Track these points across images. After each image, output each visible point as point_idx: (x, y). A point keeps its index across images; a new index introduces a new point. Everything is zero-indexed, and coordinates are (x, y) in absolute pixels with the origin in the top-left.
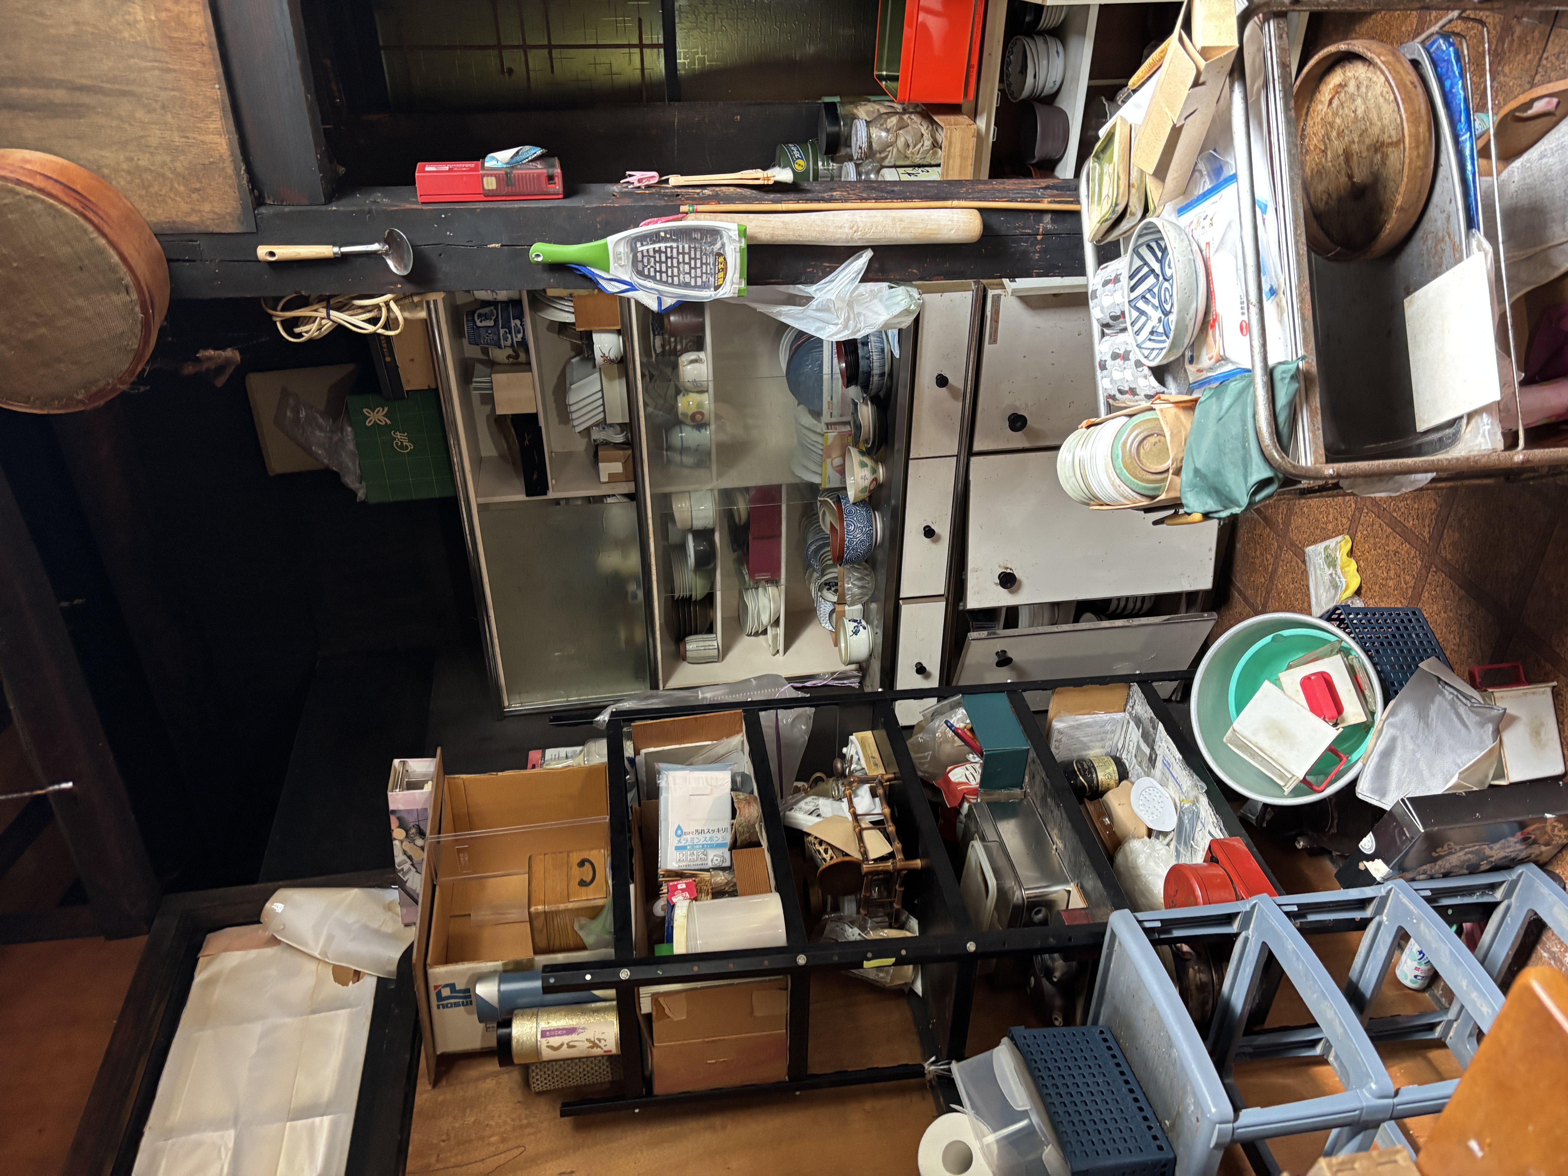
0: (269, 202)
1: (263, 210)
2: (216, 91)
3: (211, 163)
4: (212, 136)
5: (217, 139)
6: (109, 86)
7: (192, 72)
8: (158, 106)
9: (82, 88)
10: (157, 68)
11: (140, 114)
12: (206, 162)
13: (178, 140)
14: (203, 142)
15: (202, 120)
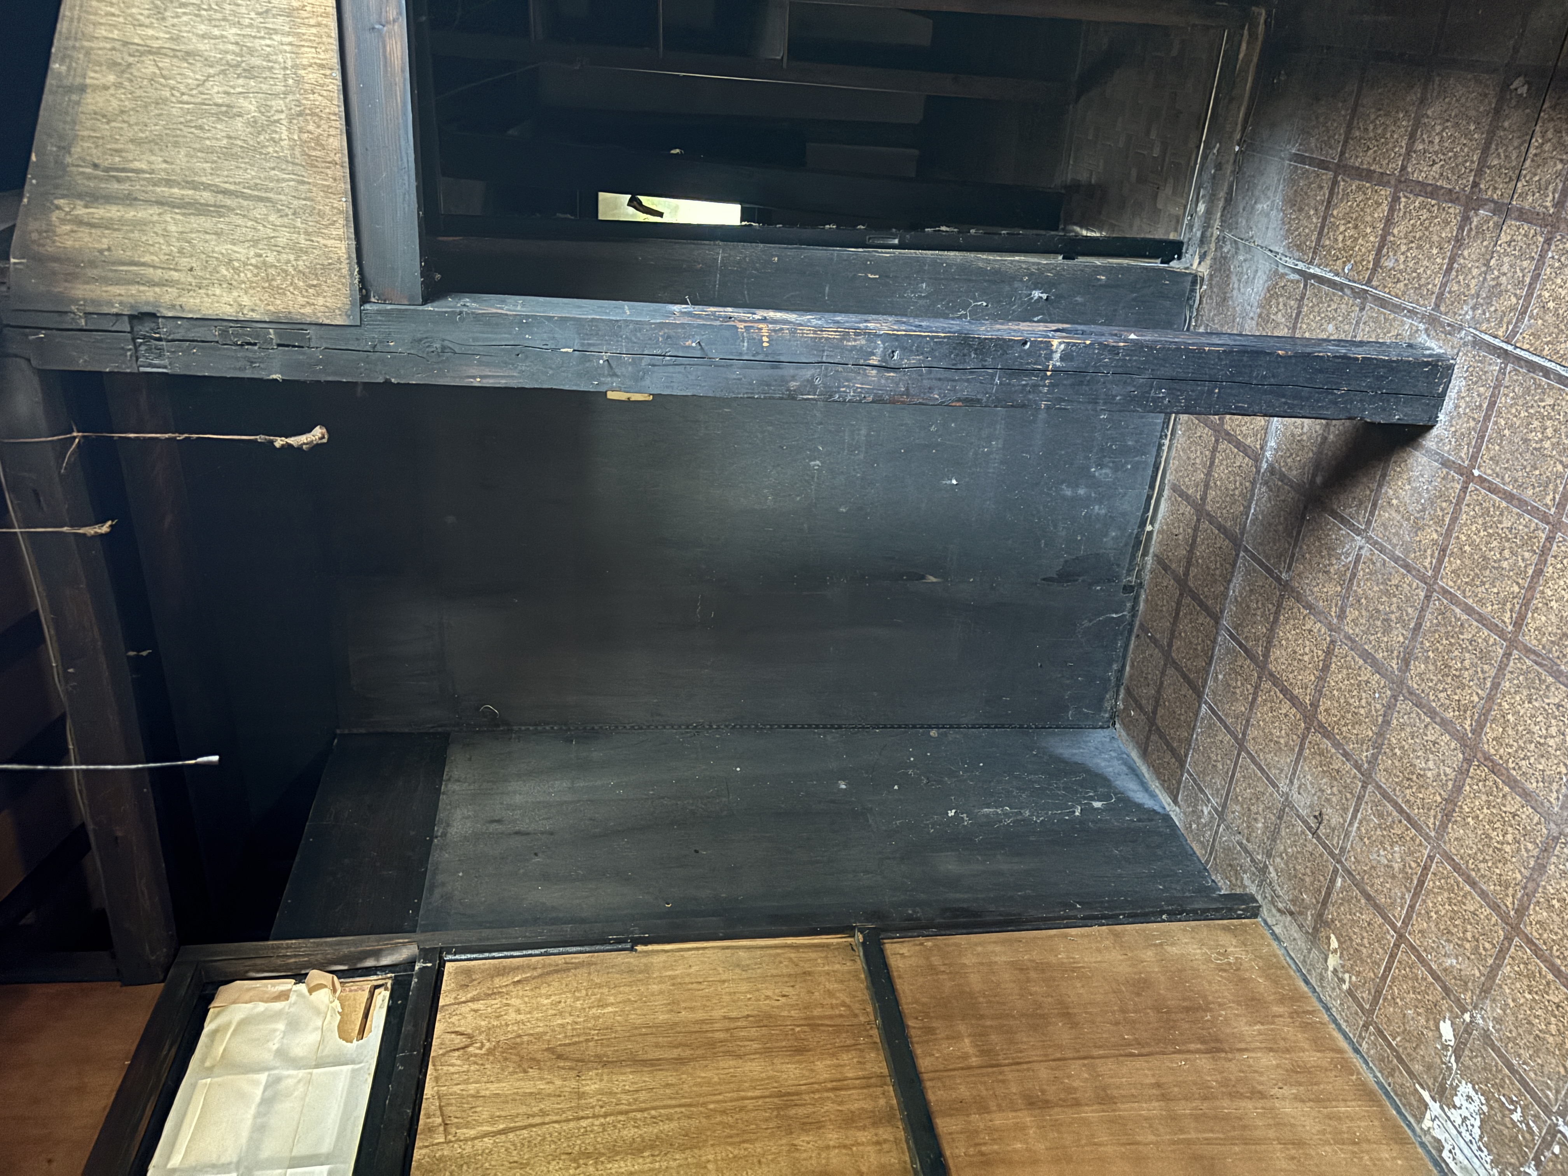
0: (373, 300)
1: (367, 306)
2: (344, 203)
3: (330, 264)
4: (333, 241)
5: (337, 243)
6: (249, 191)
7: (325, 186)
8: (290, 212)
9: (225, 192)
10: (293, 180)
11: (272, 218)
12: (326, 263)
13: (303, 242)
14: (326, 246)
15: (327, 227)
